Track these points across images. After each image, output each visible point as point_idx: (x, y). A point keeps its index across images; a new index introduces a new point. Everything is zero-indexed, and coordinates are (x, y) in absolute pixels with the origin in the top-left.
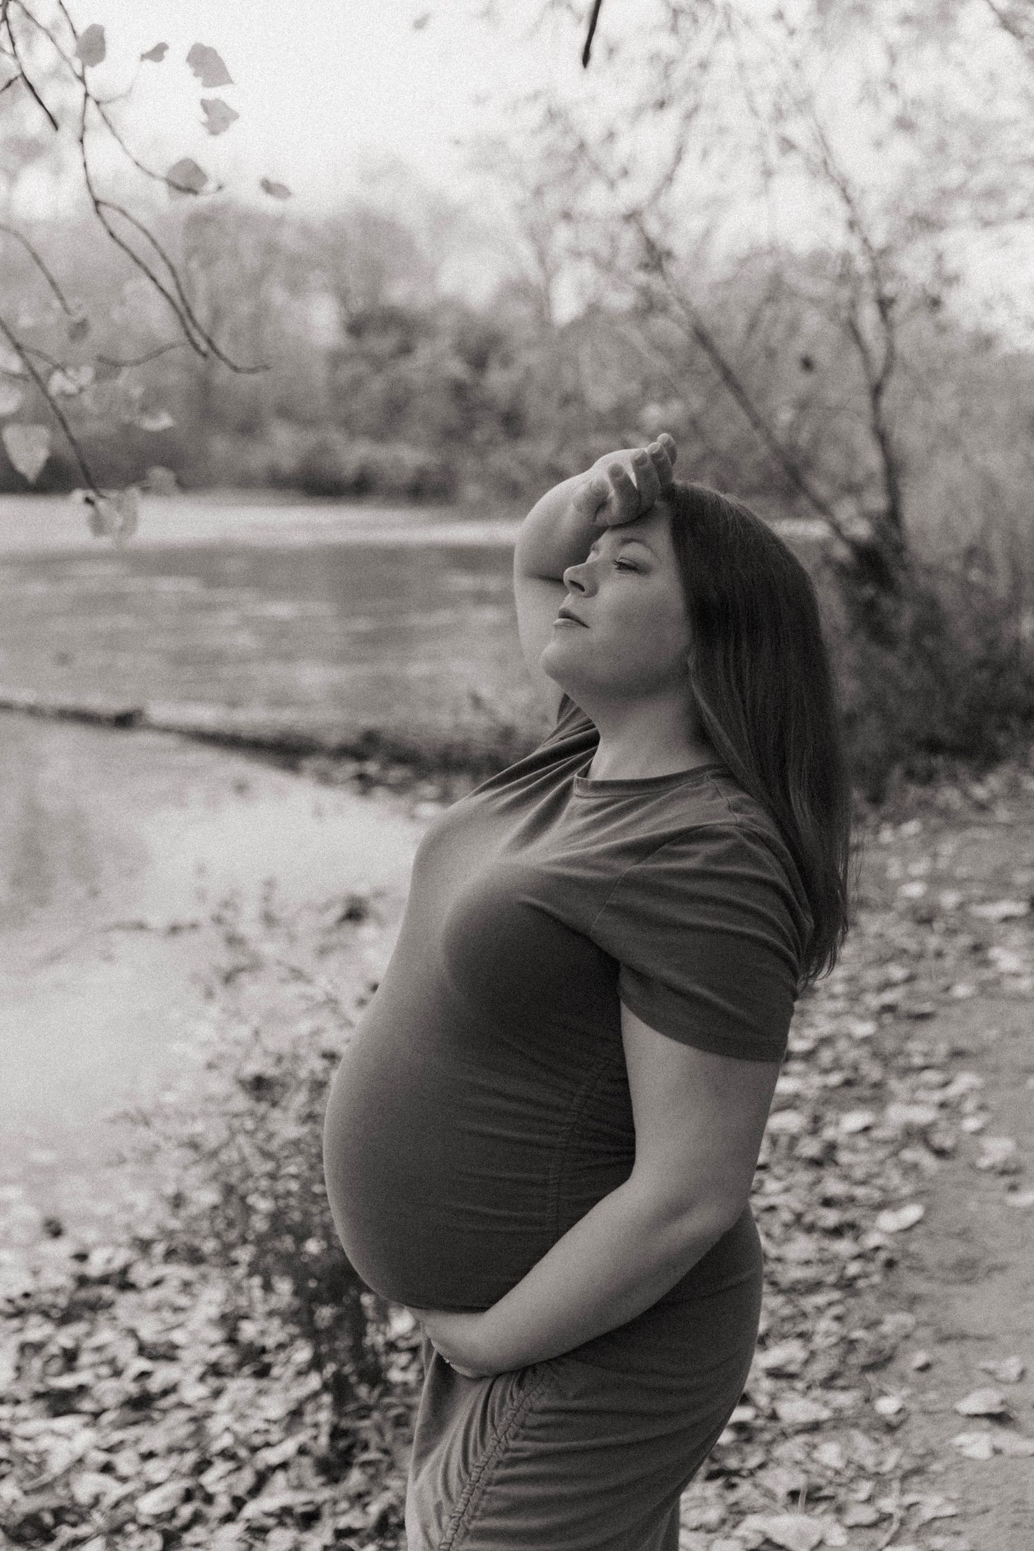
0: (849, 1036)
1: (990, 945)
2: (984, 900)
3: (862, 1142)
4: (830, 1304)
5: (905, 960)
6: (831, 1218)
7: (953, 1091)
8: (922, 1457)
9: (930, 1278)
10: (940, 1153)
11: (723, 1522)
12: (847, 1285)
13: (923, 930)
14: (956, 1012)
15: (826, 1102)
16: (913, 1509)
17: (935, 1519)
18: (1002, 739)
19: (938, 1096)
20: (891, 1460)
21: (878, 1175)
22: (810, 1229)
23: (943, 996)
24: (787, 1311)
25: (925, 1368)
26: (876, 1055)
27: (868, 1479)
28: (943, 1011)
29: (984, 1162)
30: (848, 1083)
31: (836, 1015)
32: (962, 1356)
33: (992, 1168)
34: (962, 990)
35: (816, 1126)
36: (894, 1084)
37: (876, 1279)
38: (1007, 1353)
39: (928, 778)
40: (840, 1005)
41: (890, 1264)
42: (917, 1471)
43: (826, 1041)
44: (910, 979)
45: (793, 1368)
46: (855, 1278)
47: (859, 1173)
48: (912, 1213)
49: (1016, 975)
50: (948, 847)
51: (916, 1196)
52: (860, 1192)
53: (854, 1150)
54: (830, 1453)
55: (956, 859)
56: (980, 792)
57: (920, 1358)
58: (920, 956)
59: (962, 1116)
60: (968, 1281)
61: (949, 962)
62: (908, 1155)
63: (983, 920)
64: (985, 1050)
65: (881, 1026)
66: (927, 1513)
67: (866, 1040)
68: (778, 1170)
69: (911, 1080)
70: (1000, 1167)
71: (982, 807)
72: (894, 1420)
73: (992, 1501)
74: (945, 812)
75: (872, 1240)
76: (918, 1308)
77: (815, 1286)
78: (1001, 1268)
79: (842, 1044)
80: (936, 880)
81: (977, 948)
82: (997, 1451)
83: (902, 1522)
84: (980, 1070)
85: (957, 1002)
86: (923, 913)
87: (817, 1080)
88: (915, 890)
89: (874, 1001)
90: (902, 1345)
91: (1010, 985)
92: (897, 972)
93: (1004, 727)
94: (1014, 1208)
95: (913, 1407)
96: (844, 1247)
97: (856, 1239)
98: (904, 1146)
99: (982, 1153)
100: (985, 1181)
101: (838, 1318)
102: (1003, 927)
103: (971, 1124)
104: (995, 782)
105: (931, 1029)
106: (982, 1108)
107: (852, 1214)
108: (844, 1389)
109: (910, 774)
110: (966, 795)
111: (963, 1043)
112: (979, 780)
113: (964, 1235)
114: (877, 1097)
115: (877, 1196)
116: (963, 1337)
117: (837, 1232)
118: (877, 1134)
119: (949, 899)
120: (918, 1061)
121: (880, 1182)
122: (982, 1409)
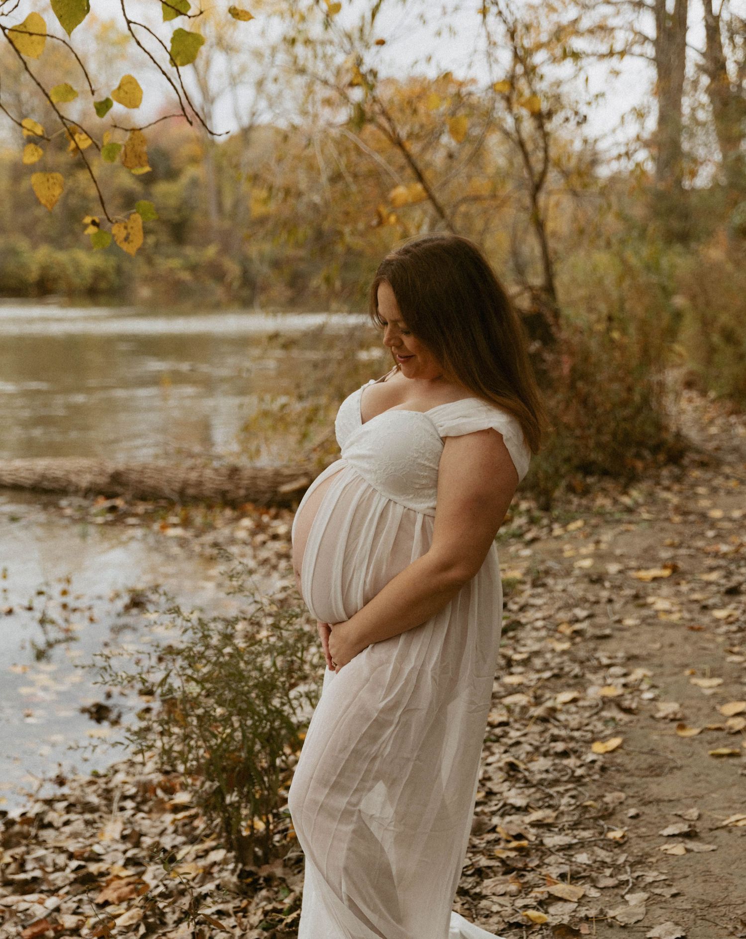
0: (553, 651)
1: (647, 595)
2: (639, 569)
3: (573, 708)
4: (567, 791)
5: (587, 605)
6: (560, 747)
7: (631, 678)
8: (642, 856)
9: (632, 775)
10: (628, 711)
11: (520, 892)
12: (578, 780)
13: (597, 587)
14: (627, 634)
15: (543, 687)
16: (640, 879)
17: (654, 882)
18: (639, 465)
19: (623, 681)
20: (622, 859)
21: (587, 725)
22: (546, 754)
23: (618, 626)
24: (538, 795)
25: (636, 817)
26: (574, 660)
27: (609, 867)
28: (617, 634)
29: (660, 715)
30: (556, 676)
31: (540, 640)
32: (659, 810)
33: (665, 718)
34: (629, 622)
35: (538, 700)
36: (589, 676)
37: (596, 777)
38: (689, 807)
39: (586, 492)
40: (543, 633)
41: (603, 769)
42: (640, 862)
43: (536, 654)
44: (590, 617)
45: (550, 821)
46: (582, 777)
47: (574, 724)
48: (614, 742)
49: (669, 612)
50: (607, 536)
51: (616, 734)
52: (576, 734)
53: (568, 712)
54: (582, 858)
55: (613, 543)
56: (626, 500)
57: (632, 812)
58: (597, 602)
59: (641, 691)
60: (658, 775)
61: (617, 606)
62: (605, 714)
63: (640, 580)
64: (650, 656)
65: (574, 644)
66: (649, 879)
67: (564, 652)
68: (517, 726)
69: (601, 674)
70: (671, 716)
71: (629, 510)
72: (622, 841)
73: (688, 872)
74: (601, 514)
75: (590, 757)
76: (626, 789)
77: (556, 782)
78: (680, 768)
79: (548, 656)
80: (599, 557)
81: (636, 597)
82: (688, 851)
83: (634, 884)
84: (650, 666)
85: (629, 628)
86: (594, 577)
87: (534, 676)
88: (587, 563)
89: (567, 630)
90: (618, 808)
91: (663, 618)
92: (581, 613)
93: (638, 456)
94: (683, 738)
95: (631, 835)
96: (571, 762)
97: (579, 757)
98: (602, 709)
99: (658, 710)
100: (661, 725)
101: (573, 797)
102: (655, 585)
103: (648, 695)
104: (636, 495)
105: (612, 645)
106: (653, 687)
107: (572, 745)
108: (584, 829)
109: (571, 489)
110: (615, 502)
111: (636, 652)
112: (625, 492)
113: (652, 752)
114: (579, 682)
115: (589, 735)
116: (658, 801)
117: (565, 754)
118: (581, 703)
119: (613, 568)
120: (605, 661)
121: (589, 728)
122: (676, 832)
